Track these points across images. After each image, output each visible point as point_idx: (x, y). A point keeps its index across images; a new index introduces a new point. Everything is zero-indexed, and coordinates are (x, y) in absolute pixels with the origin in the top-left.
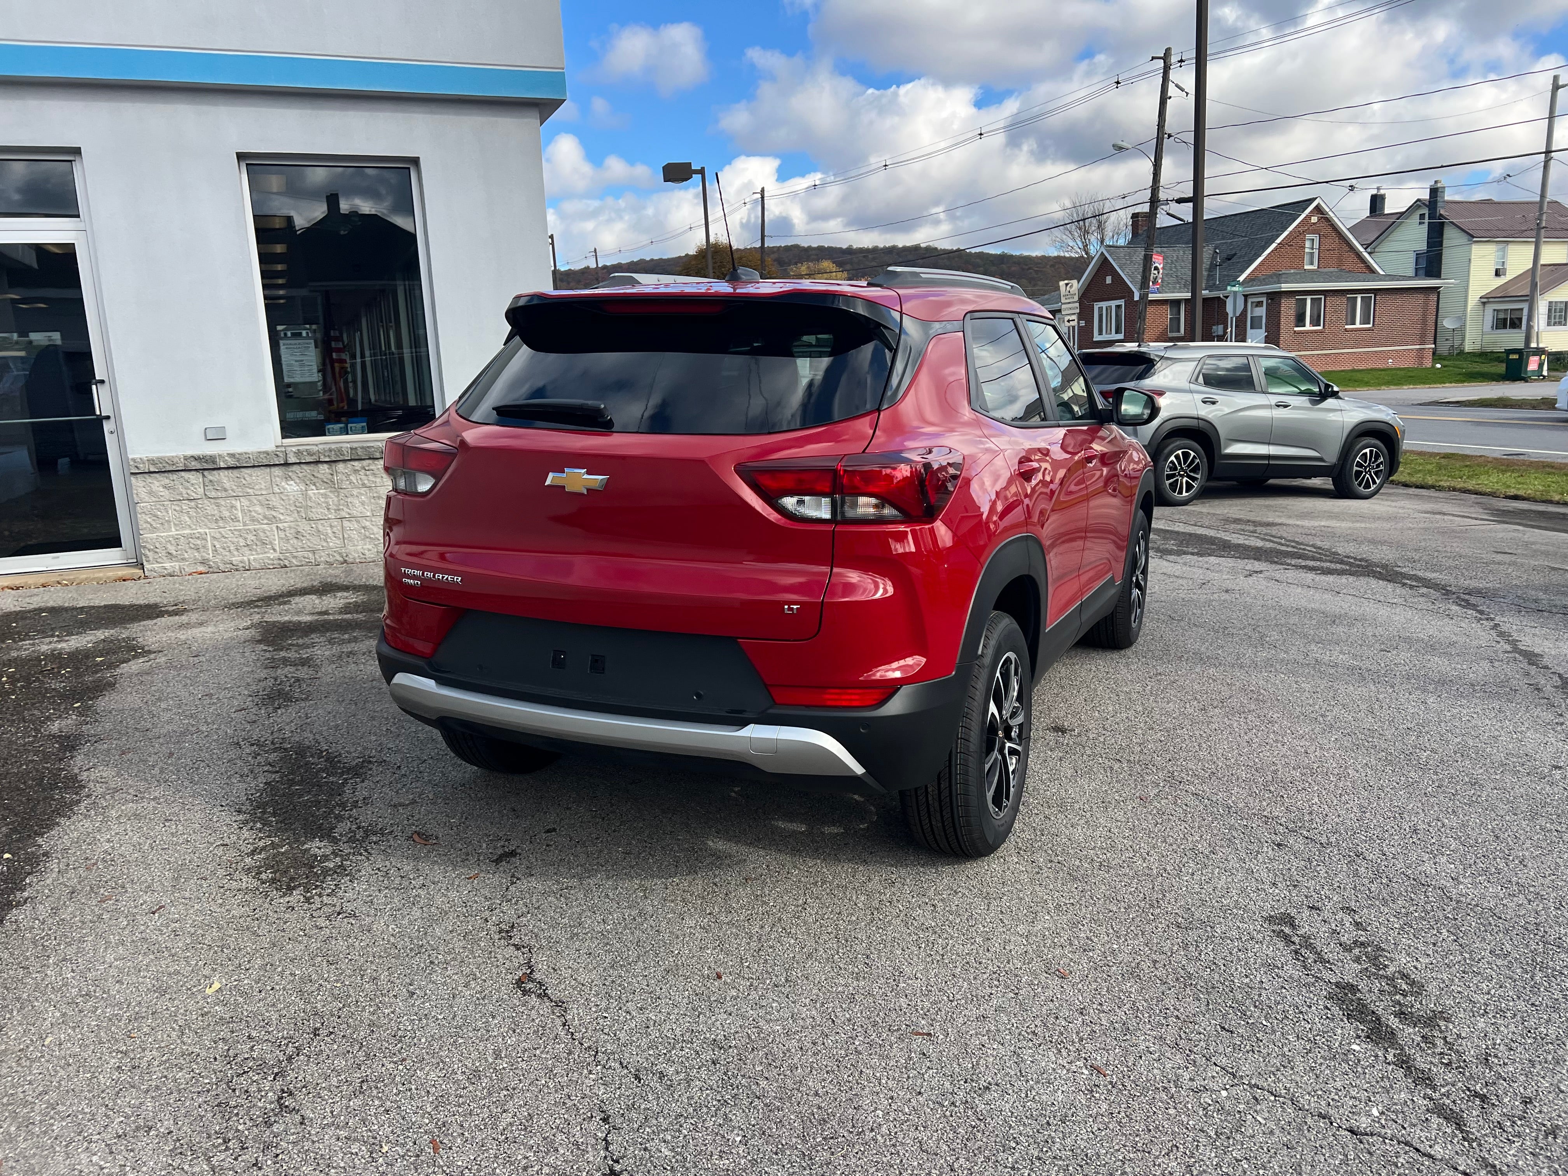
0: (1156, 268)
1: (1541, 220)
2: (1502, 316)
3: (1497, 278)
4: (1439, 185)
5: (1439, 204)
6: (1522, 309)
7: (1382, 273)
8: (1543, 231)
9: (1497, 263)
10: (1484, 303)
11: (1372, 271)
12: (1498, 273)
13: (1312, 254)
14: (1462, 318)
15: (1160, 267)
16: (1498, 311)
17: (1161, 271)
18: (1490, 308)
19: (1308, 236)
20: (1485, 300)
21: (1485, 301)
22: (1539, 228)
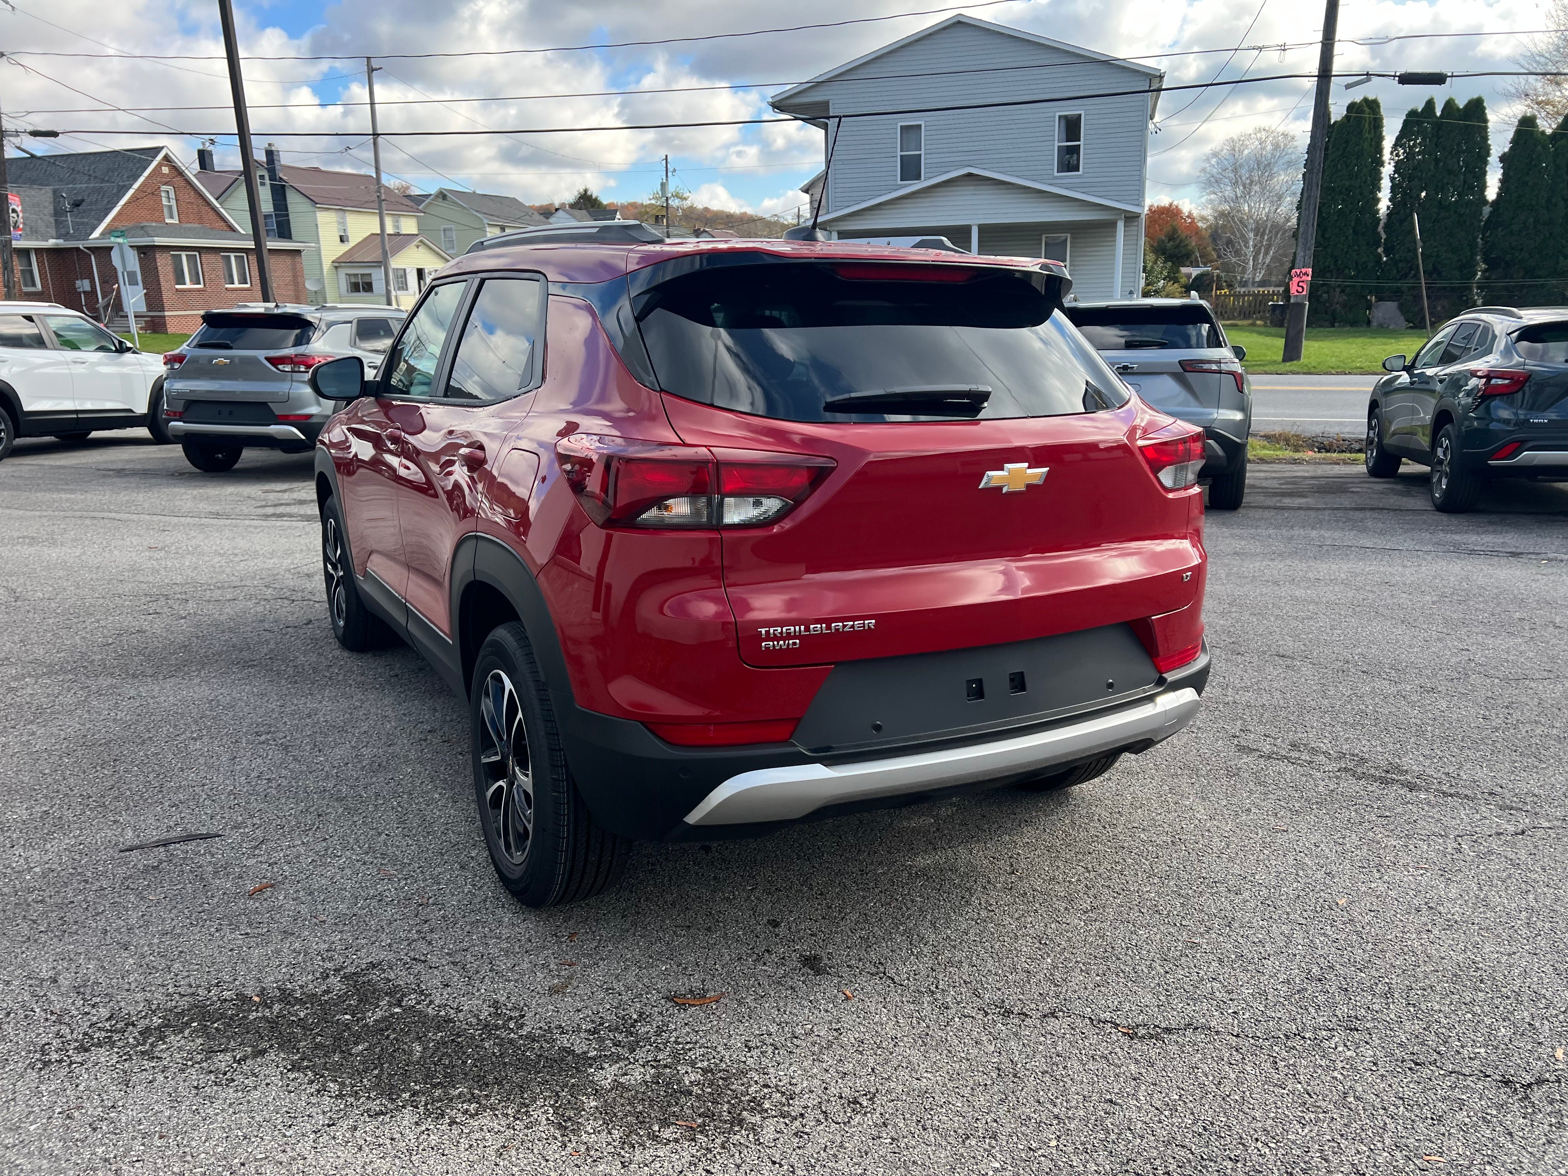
0: (14, 211)
1: (380, 192)
2: (353, 280)
3: (342, 244)
4: (273, 148)
5: (277, 167)
6: (370, 275)
7: (243, 232)
8: (384, 203)
9: (339, 230)
10: (336, 267)
11: (232, 229)
12: (342, 239)
13: (170, 207)
14: (320, 280)
15: (19, 209)
16: (349, 275)
17: (21, 215)
18: (343, 272)
19: (164, 188)
20: (336, 264)
21: (338, 264)
22: (381, 201)
